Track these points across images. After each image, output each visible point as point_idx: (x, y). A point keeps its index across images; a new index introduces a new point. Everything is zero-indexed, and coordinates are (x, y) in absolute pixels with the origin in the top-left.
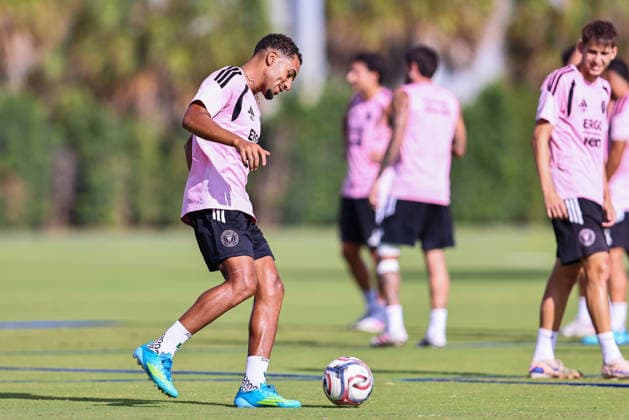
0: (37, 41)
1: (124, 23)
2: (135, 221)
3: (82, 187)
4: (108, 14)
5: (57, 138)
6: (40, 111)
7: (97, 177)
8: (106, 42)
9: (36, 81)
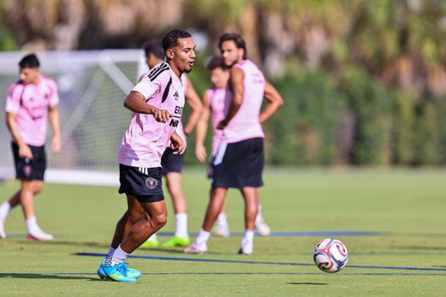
0: (328, 33)
1: (390, 21)
2: (396, 161)
3: (359, 137)
4: (380, 15)
5: (342, 102)
6: (330, 83)
7: (370, 130)
8: (377, 34)
9: (328, 62)
